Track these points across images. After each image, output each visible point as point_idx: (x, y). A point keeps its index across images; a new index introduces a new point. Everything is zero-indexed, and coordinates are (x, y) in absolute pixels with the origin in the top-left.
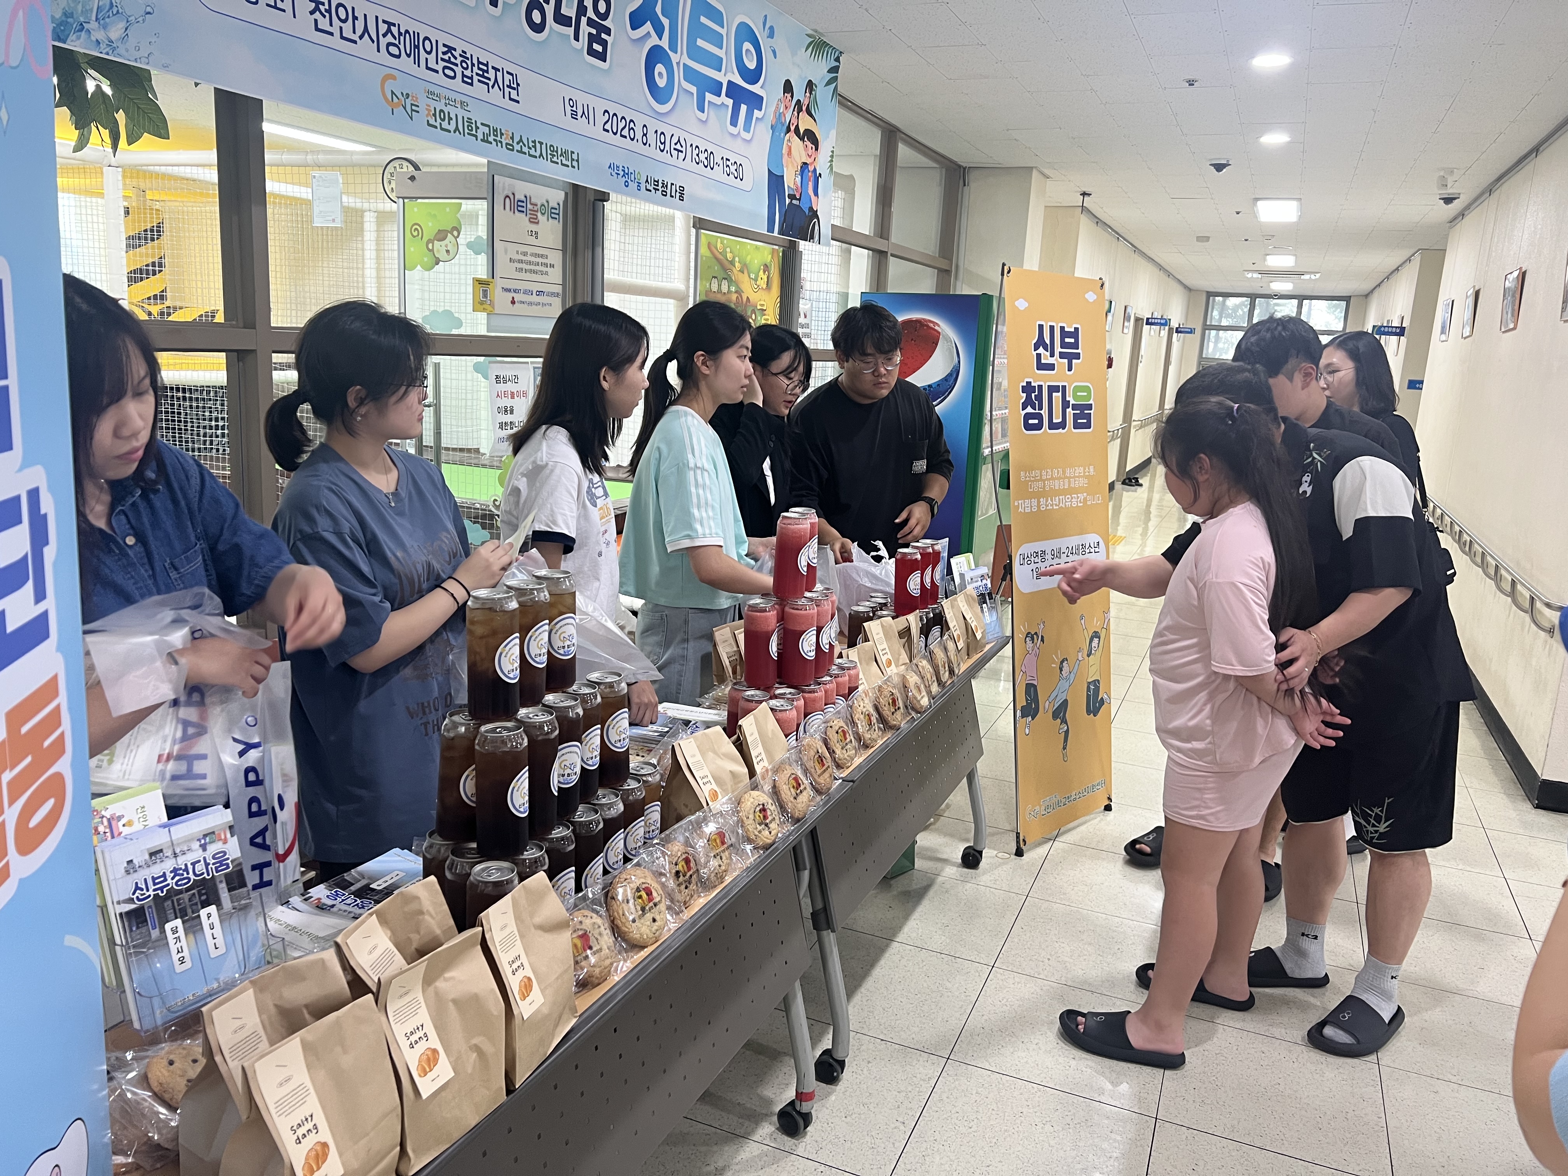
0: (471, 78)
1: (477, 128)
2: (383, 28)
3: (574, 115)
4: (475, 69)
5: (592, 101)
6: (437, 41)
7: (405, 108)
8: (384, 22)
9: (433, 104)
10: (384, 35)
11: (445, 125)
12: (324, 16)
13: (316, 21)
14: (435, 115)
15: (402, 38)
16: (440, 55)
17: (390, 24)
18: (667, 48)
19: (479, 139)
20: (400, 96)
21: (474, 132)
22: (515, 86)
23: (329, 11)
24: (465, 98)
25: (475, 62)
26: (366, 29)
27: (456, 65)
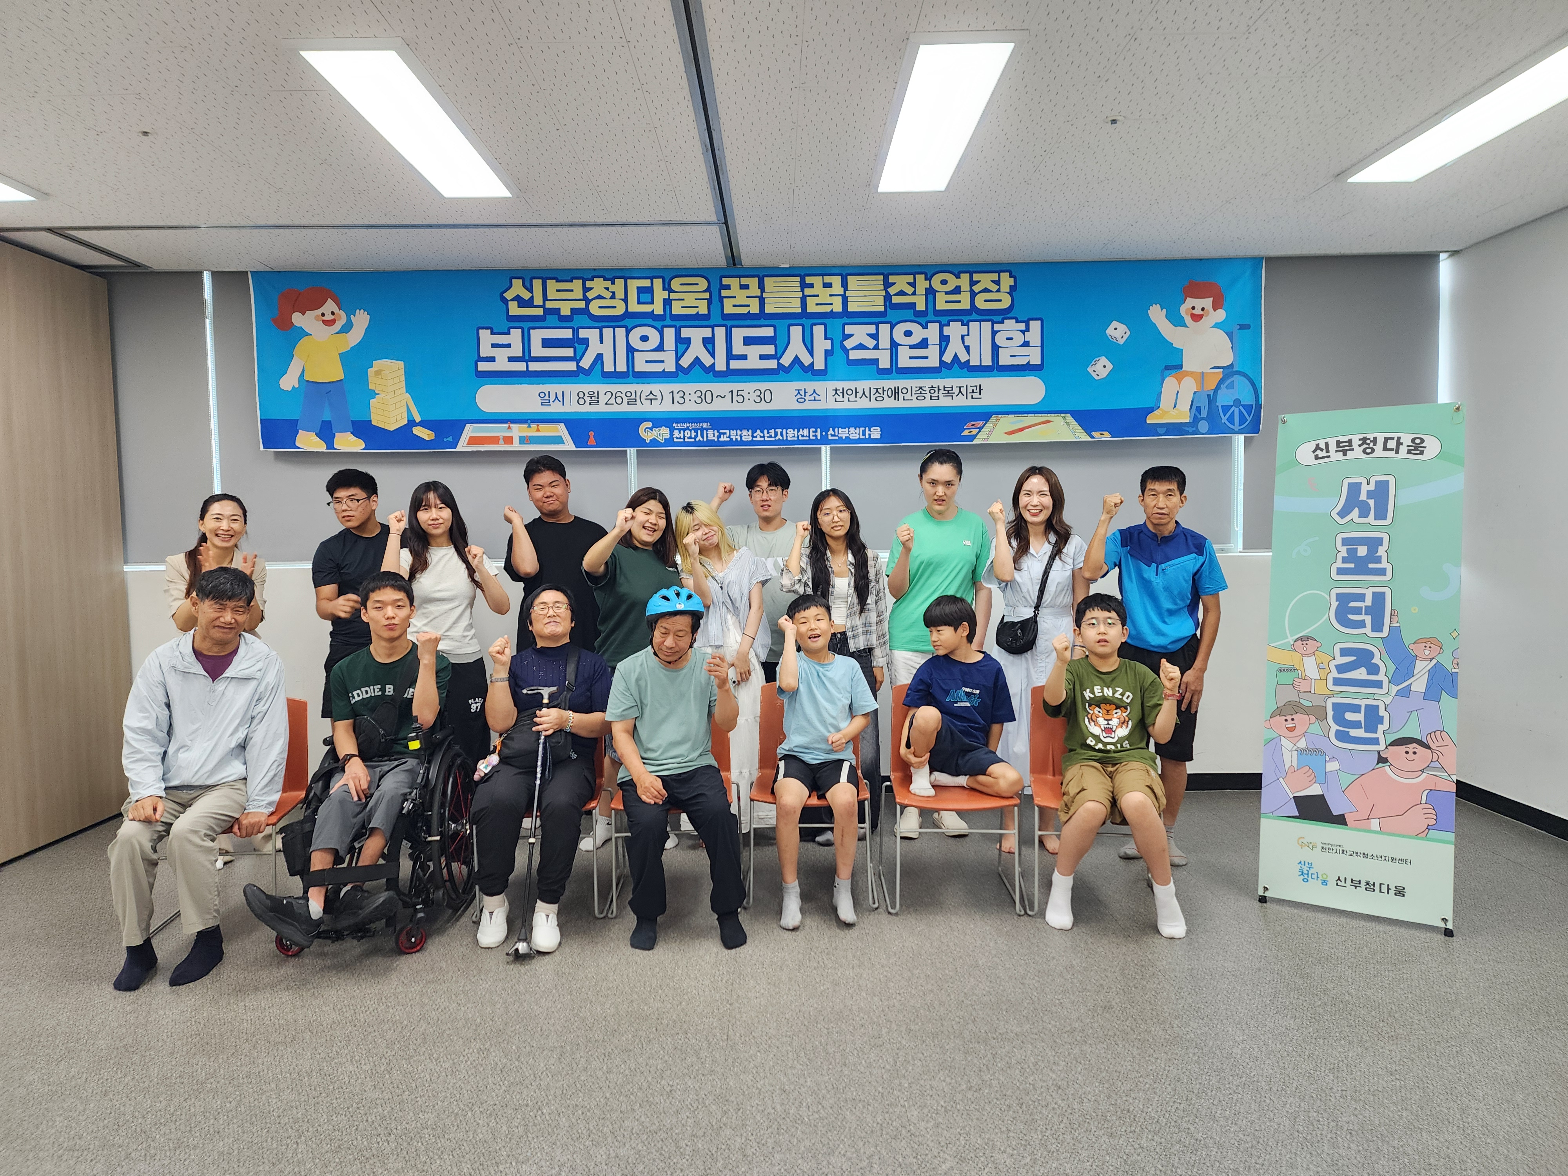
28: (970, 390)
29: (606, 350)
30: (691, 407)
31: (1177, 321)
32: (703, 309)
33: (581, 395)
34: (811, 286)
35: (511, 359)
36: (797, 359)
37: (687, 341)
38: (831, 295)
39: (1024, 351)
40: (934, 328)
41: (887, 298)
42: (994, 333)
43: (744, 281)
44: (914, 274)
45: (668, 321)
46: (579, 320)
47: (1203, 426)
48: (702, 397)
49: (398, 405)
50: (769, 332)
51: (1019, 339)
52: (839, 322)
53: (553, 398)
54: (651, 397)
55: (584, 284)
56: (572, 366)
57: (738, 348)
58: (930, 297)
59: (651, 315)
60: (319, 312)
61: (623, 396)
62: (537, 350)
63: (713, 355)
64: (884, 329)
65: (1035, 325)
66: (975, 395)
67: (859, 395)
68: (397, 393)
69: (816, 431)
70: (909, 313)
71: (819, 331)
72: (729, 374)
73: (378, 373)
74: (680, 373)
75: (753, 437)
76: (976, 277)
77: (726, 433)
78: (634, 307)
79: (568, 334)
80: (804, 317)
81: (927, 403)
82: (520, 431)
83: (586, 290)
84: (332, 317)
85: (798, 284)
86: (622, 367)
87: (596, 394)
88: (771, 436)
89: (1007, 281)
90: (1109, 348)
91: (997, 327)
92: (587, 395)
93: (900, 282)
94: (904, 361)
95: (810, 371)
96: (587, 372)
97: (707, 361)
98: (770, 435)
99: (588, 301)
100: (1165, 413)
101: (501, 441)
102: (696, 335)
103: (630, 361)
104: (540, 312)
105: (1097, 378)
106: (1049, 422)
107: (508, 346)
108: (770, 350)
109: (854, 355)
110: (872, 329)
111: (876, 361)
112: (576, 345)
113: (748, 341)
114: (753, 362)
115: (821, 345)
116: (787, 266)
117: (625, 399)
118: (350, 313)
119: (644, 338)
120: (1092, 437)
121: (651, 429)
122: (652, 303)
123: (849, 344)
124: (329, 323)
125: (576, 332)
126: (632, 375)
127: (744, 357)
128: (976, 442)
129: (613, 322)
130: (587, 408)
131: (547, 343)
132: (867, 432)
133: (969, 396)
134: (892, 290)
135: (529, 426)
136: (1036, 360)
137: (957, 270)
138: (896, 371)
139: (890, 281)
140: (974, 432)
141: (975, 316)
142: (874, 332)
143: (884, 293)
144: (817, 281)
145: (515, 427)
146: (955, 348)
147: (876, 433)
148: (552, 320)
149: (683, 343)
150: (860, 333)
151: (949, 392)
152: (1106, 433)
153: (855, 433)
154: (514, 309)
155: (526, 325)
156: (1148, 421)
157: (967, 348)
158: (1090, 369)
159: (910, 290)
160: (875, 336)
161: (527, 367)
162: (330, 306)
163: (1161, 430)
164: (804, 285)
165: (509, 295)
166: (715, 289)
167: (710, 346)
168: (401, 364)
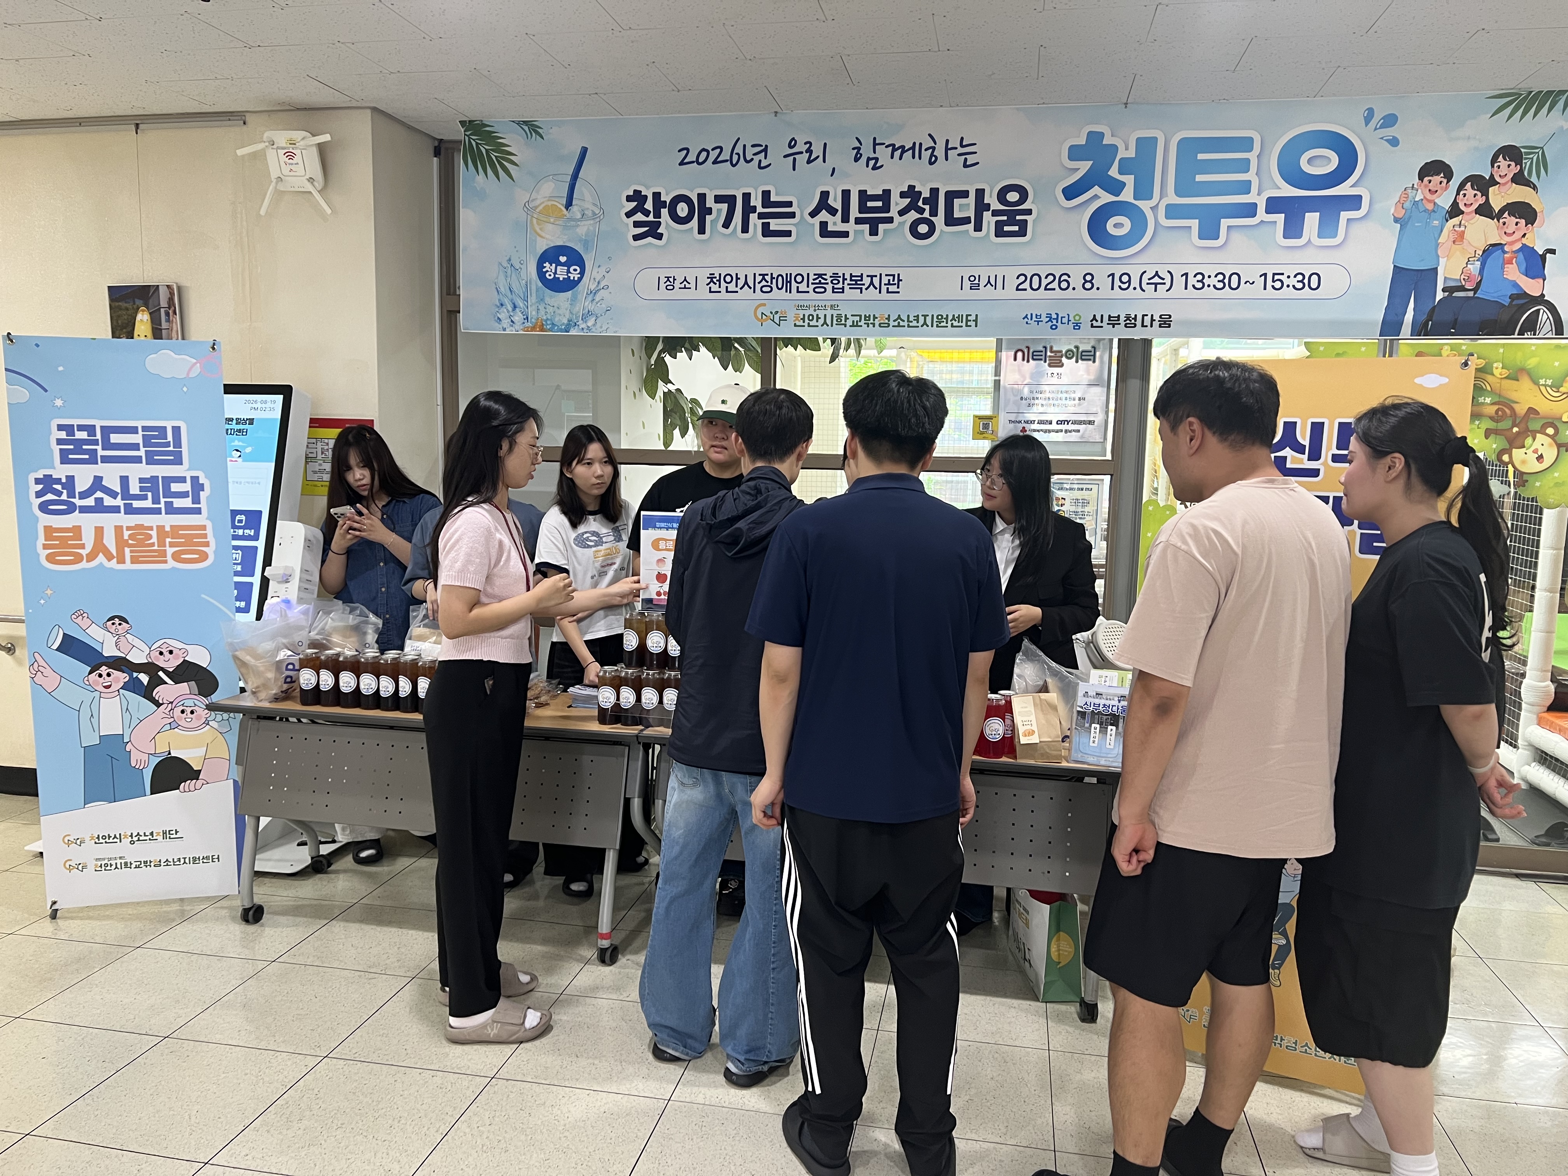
0: (843, 288)
1: (846, 319)
2: (759, 278)
3: (975, 287)
4: (848, 281)
5: (1000, 272)
6: (808, 274)
7: (773, 321)
8: (760, 275)
9: (801, 313)
10: (759, 283)
11: (813, 323)
12: (715, 284)
13: (710, 288)
14: (803, 319)
15: (774, 281)
16: (811, 281)
17: (763, 275)
18: (1131, 200)
19: (848, 326)
20: (768, 314)
21: (843, 322)
22: (896, 281)
23: (719, 281)
24: (833, 303)
25: (847, 276)
26: (746, 283)
27: (827, 284)
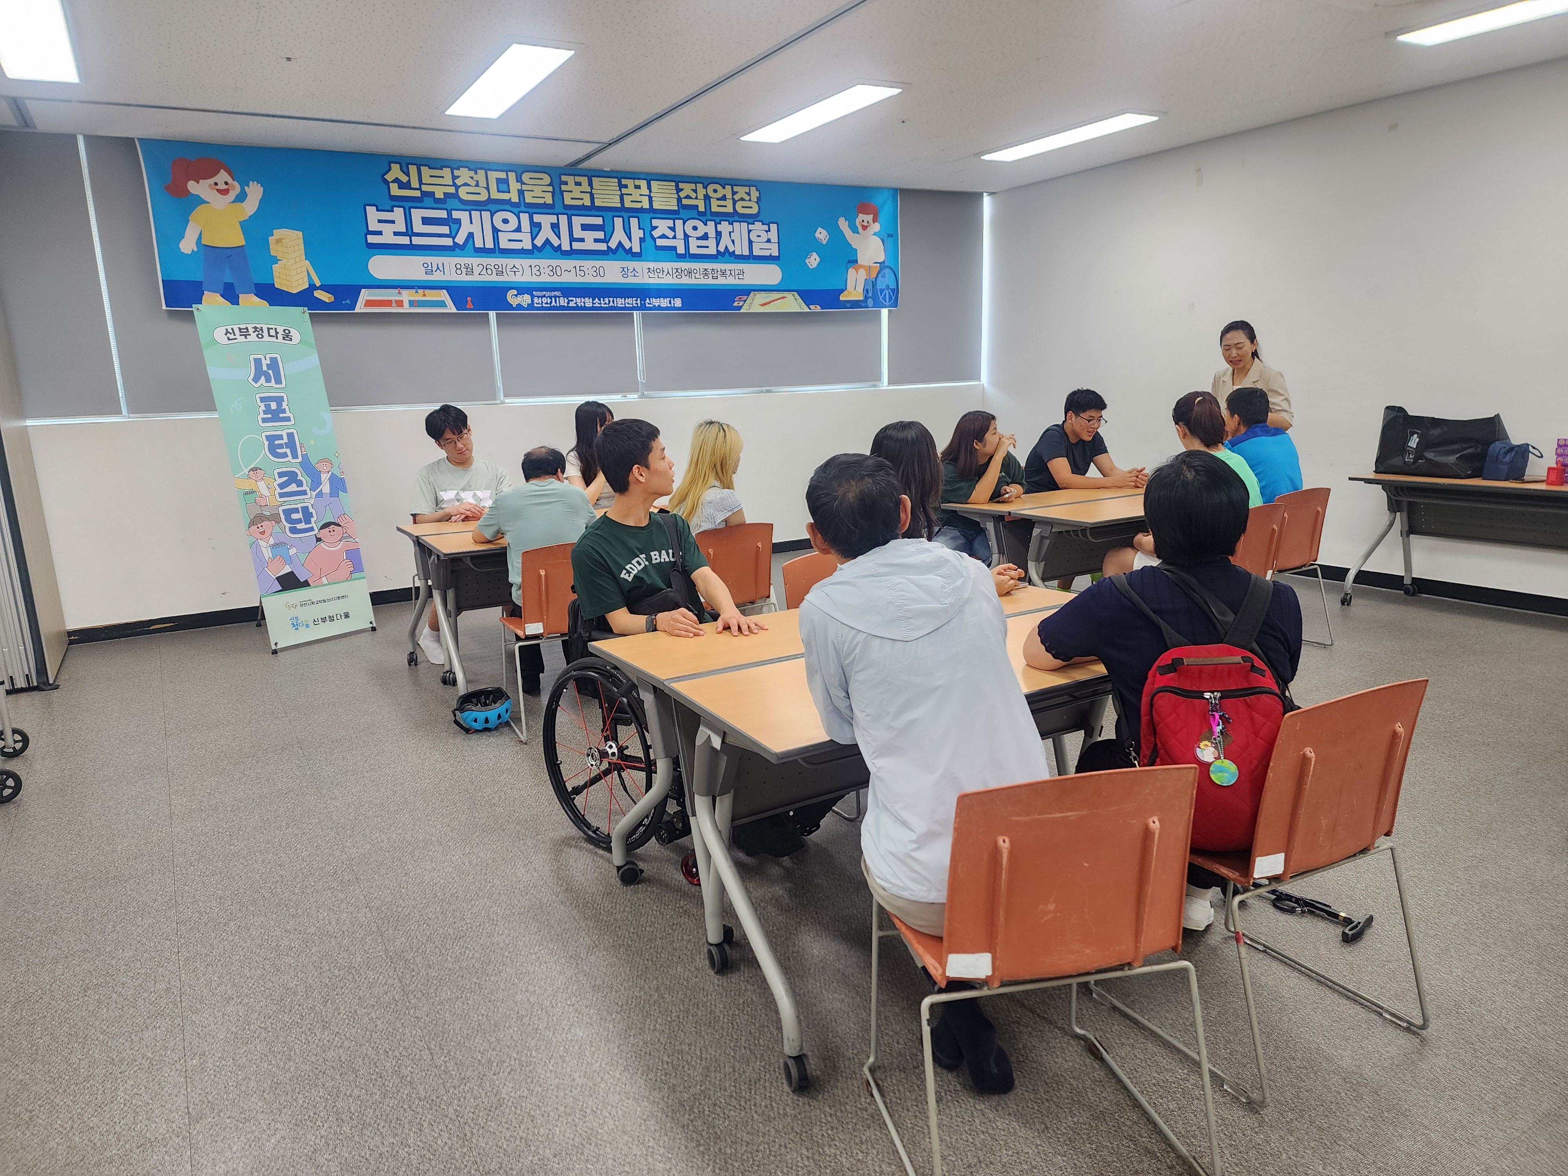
28: (737, 273)
29: (476, 229)
30: (546, 278)
31: (855, 230)
32: (549, 201)
33: (458, 266)
34: (626, 186)
35: (396, 234)
36: (620, 244)
37: (539, 225)
38: (641, 195)
39: (768, 245)
40: (711, 224)
41: (679, 200)
42: (749, 231)
43: (578, 179)
44: (696, 183)
45: (523, 208)
46: (451, 203)
47: (870, 302)
48: (554, 270)
49: (299, 271)
50: (598, 221)
51: (764, 237)
52: (647, 216)
53: (434, 269)
54: (514, 269)
55: (452, 173)
56: (448, 242)
57: (578, 233)
58: (707, 201)
59: (508, 202)
60: (212, 181)
61: (492, 268)
62: (418, 227)
63: (559, 237)
64: (679, 223)
65: (774, 227)
66: (741, 277)
67: (665, 273)
68: (298, 259)
69: (637, 300)
70: (694, 213)
71: (634, 222)
72: (572, 253)
73: (279, 241)
74: (535, 251)
75: (593, 304)
76: (736, 189)
77: (572, 301)
78: (495, 195)
79: (443, 214)
80: (622, 211)
81: (710, 281)
82: (409, 296)
83: (454, 178)
84: (225, 187)
85: (617, 184)
86: (490, 244)
87: (470, 266)
88: (606, 304)
89: (755, 194)
90: (816, 246)
91: (751, 227)
92: (463, 266)
93: (687, 189)
94: (693, 250)
95: (630, 254)
96: (462, 247)
97: (555, 242)
98: (604, 302)
99: (457, 188)
100: (850, 293)
101: (394, 304)
102: (546, 220)
103: (496, 239)
104: (417, 194)
105: (811, 267)
106: (784, 298)
107: (393, 222)
108: (600, 235)
109: (660, 242)
110: (670, 223)
111: (674, 248)
112: (451, 224)
113: (585, 227)
114: (589, 245)
115: (637, 234)
116: (609, 170)
117: (494, 270)
118: (244, 184)
119: (505, 221)
120: (810, 309)
121: (516, 296)
122: (509, 192)
123: (656, 233)
124: (224, 192)
125: (449, 214)
126: (497, 251)
127: (582, 240)
128: (742, 311)
129: (480, 206)
130: (464, 278)
131: (426, 221)
132: (672, 302)
133: (737, 276)
134: (682, 194)
135: (417, 292)
136: (775, 253)
137: (723, 182)
138: (688, 256)
139: (680, 187)
140: (741, 304)
141: (736, 218)
142: (672, 226)
143: (676, 196)
144: (630, 183)
145: (405, 292)
146: (725, 241)
147: (678, 303)
148: (428, 201)
149: (536, 227)
150: (662, 226)
151: (723, 273)
152: (818, 306)
153: (664, 302)
154: (395, 190)
155: (407, 205)
156: (841, 299)
157: (733, 241)
158: (807, 261)
159: (693, 195)
160: (673, 229)
161: (411, 241)
162: (222, 177)
163: (848, 305)
164: (621, 186)
165: (389, 177)
166: (556, 183)
167: (556, 230)
168: (300, 234)
